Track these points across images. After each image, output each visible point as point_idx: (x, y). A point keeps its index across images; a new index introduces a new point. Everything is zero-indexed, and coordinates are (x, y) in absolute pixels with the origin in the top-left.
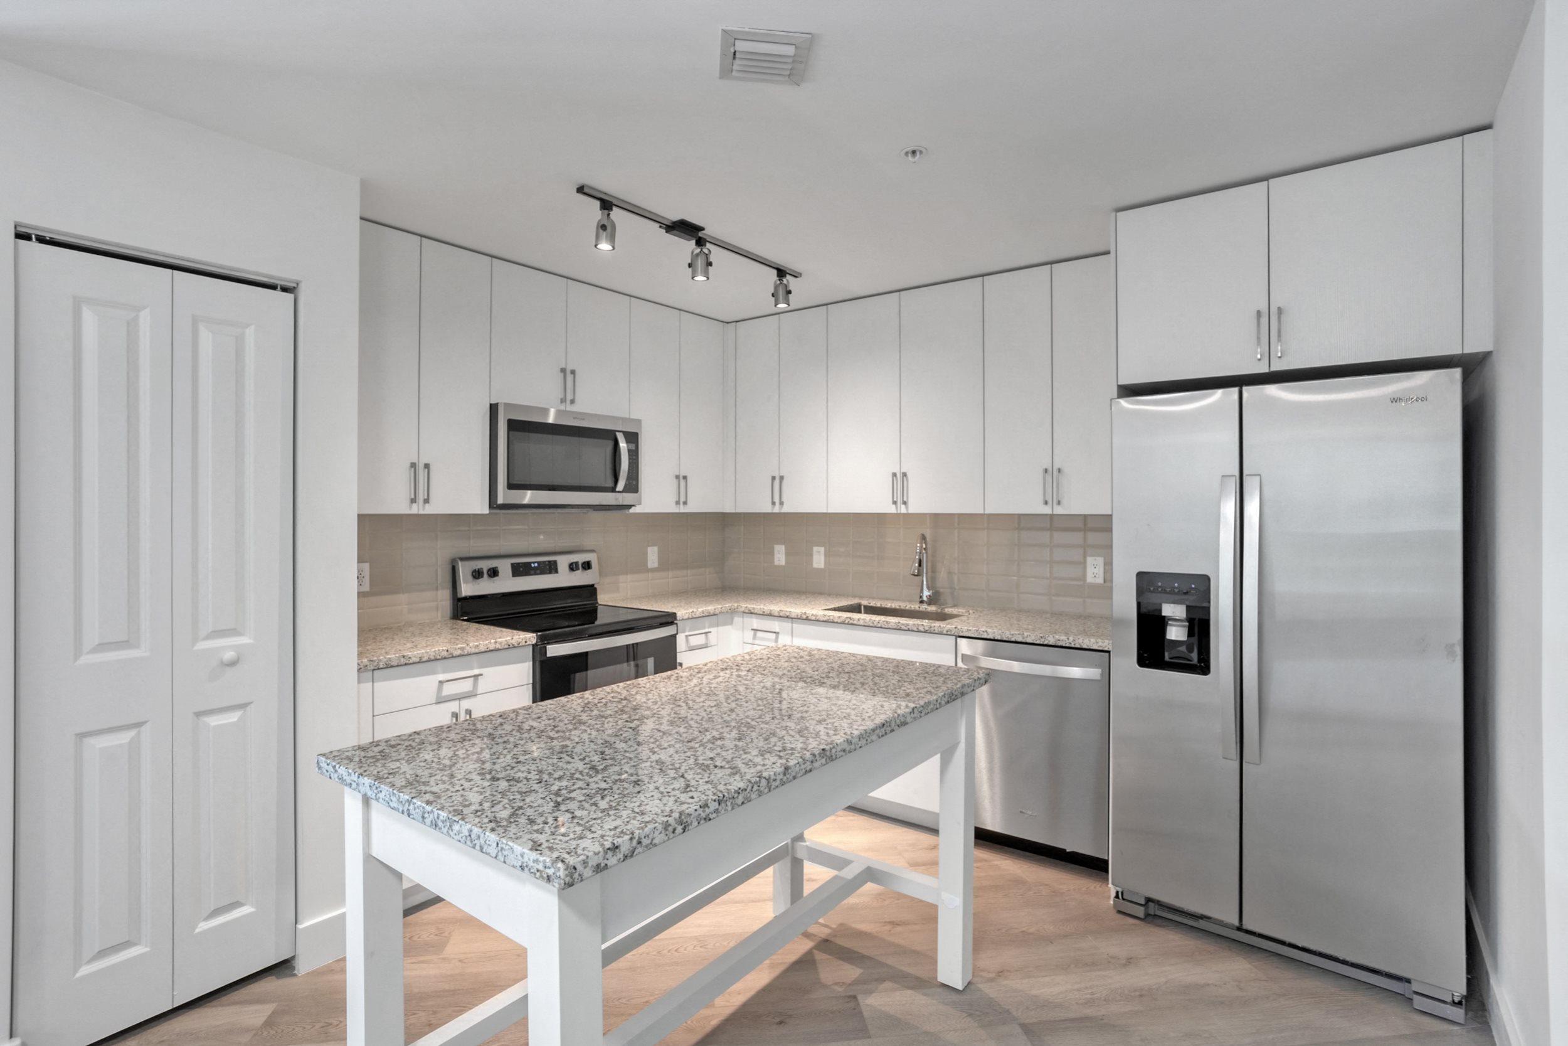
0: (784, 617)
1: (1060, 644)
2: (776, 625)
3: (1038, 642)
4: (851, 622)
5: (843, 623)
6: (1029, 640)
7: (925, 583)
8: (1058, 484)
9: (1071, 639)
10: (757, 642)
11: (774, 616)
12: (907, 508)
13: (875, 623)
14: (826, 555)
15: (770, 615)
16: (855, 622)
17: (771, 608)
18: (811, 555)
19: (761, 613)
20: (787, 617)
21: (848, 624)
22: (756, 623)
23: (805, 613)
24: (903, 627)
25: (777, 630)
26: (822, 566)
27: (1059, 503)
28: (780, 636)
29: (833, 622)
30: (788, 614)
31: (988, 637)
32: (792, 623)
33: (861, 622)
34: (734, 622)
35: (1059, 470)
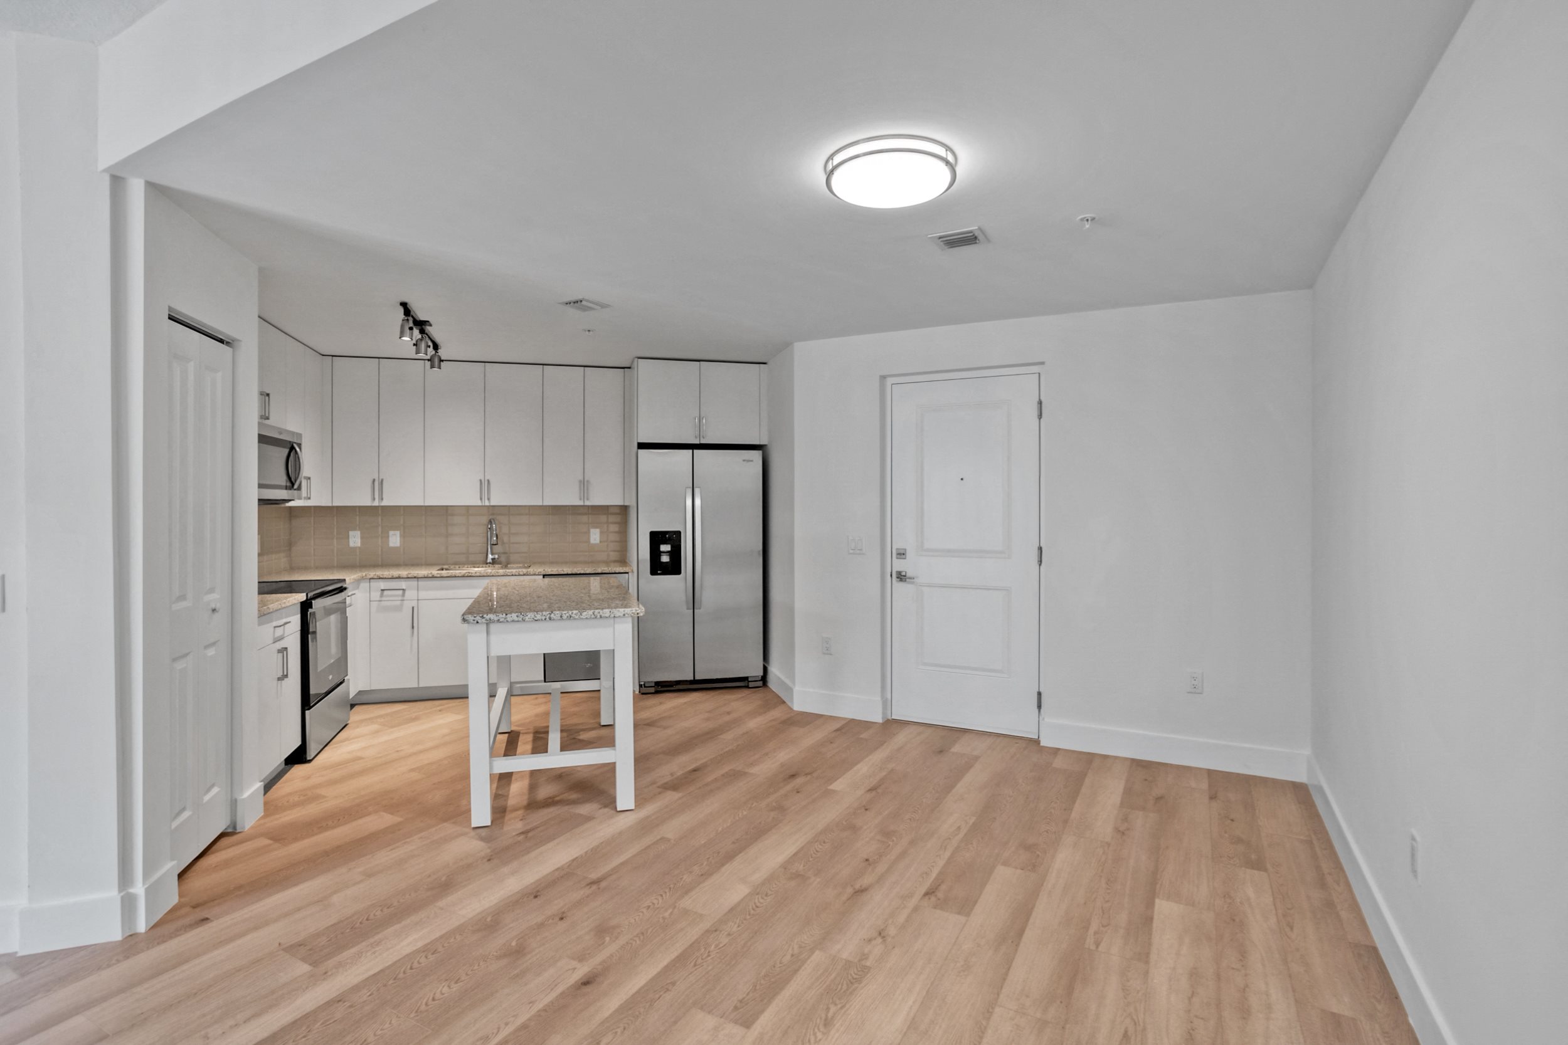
0: (412, 578)
1: (604, 572)
2: (403, 584)
3: (593, 572)
4: (470, 574)
5: (463, 576)
6: (588, 572)
7: (489, 550)
8: (588, 489)
9: (610, 569)
10: (383, 599)
11: (403, 578)
12: (490, 502)
13: (488, 574)
14: (401, 536)
15: (399, 578)
16: (473, 575)
17: (400, 573)
18: (388, 537)
19: (390, 577)
20: (415, 577)
21: (467, 576)
22: (383, 585)
23: (431, 573)
24: (509, 574)
25: (404, 588)
26: (398, 544)
27: (588, 499)
28: (407, 593)
29: (456, 577)
30: (415, 575)
31: (564, 573)
32: (418, 581)
33: (478, 574)
34: (360, 587)
35: (588, 481)
